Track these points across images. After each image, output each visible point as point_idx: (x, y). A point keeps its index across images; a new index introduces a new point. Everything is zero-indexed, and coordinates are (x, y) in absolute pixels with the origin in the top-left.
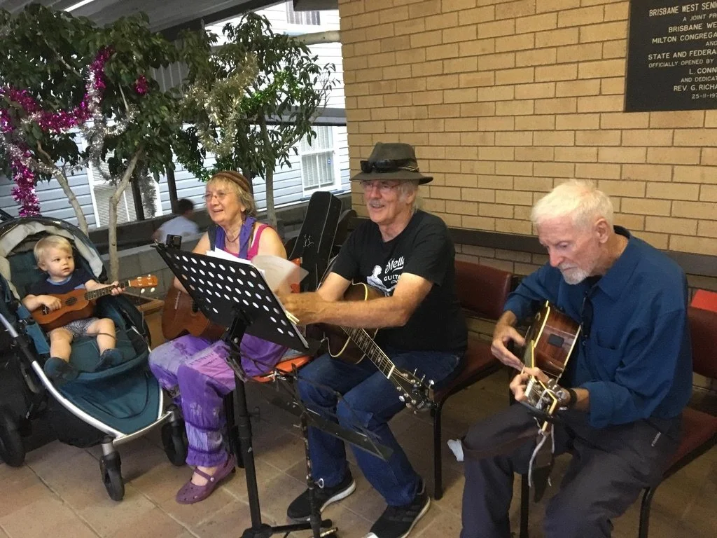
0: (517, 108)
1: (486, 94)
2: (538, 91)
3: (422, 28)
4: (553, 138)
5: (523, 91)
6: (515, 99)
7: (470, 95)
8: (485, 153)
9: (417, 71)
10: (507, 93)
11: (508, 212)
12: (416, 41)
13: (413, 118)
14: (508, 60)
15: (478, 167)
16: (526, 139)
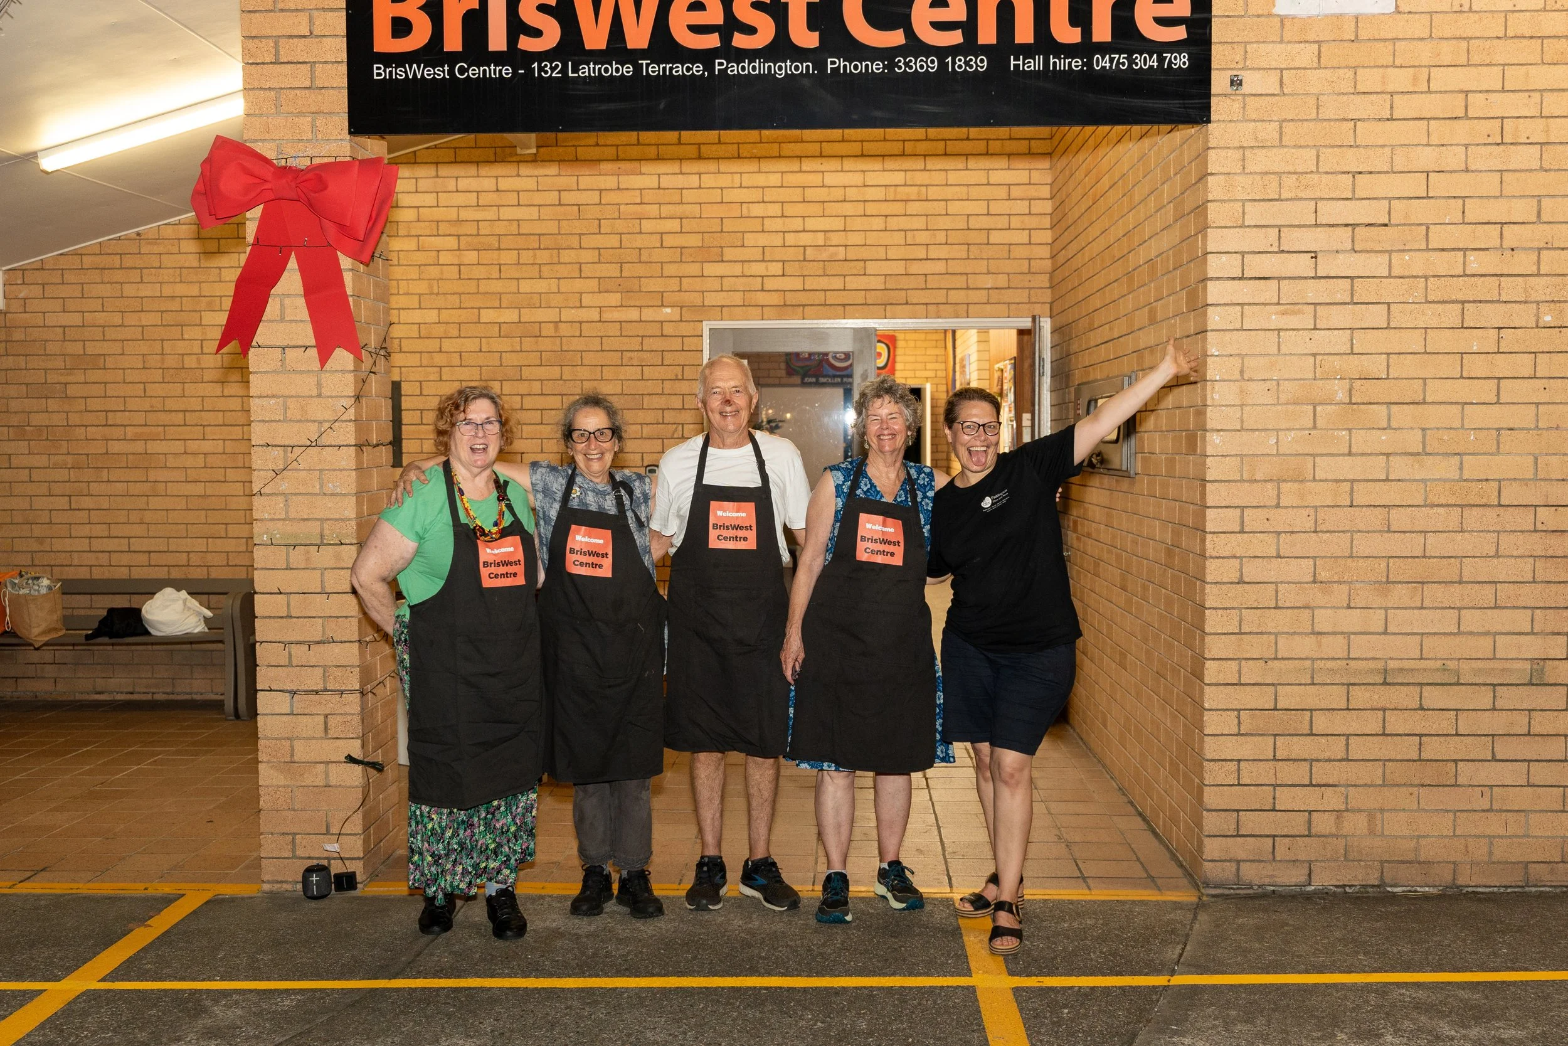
0: (189, 461)
1: (155, 447)
2: (207, 446)
3: (82, 379)
4: (224, 489)
5: (193, 446)
6: (185, 453)
7: (139, 447)
8: (155, 503)
9: (75, 419)
10: (178, 447)
11: (182, 559)
12: (72, 390)
13: (69, 466)
14: (178, 418)
15: (148, 516)
16: (198, 489)
